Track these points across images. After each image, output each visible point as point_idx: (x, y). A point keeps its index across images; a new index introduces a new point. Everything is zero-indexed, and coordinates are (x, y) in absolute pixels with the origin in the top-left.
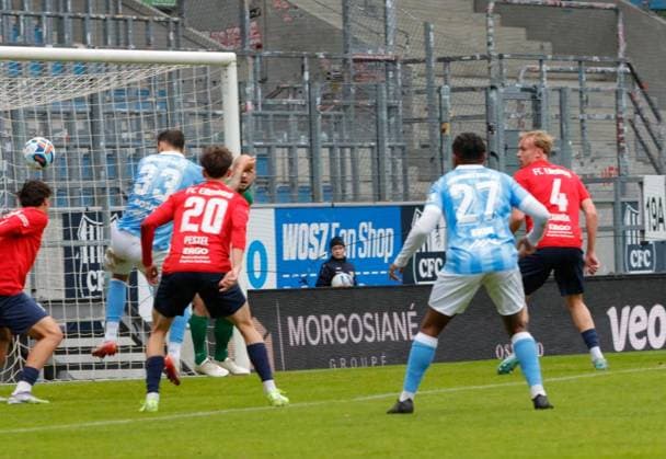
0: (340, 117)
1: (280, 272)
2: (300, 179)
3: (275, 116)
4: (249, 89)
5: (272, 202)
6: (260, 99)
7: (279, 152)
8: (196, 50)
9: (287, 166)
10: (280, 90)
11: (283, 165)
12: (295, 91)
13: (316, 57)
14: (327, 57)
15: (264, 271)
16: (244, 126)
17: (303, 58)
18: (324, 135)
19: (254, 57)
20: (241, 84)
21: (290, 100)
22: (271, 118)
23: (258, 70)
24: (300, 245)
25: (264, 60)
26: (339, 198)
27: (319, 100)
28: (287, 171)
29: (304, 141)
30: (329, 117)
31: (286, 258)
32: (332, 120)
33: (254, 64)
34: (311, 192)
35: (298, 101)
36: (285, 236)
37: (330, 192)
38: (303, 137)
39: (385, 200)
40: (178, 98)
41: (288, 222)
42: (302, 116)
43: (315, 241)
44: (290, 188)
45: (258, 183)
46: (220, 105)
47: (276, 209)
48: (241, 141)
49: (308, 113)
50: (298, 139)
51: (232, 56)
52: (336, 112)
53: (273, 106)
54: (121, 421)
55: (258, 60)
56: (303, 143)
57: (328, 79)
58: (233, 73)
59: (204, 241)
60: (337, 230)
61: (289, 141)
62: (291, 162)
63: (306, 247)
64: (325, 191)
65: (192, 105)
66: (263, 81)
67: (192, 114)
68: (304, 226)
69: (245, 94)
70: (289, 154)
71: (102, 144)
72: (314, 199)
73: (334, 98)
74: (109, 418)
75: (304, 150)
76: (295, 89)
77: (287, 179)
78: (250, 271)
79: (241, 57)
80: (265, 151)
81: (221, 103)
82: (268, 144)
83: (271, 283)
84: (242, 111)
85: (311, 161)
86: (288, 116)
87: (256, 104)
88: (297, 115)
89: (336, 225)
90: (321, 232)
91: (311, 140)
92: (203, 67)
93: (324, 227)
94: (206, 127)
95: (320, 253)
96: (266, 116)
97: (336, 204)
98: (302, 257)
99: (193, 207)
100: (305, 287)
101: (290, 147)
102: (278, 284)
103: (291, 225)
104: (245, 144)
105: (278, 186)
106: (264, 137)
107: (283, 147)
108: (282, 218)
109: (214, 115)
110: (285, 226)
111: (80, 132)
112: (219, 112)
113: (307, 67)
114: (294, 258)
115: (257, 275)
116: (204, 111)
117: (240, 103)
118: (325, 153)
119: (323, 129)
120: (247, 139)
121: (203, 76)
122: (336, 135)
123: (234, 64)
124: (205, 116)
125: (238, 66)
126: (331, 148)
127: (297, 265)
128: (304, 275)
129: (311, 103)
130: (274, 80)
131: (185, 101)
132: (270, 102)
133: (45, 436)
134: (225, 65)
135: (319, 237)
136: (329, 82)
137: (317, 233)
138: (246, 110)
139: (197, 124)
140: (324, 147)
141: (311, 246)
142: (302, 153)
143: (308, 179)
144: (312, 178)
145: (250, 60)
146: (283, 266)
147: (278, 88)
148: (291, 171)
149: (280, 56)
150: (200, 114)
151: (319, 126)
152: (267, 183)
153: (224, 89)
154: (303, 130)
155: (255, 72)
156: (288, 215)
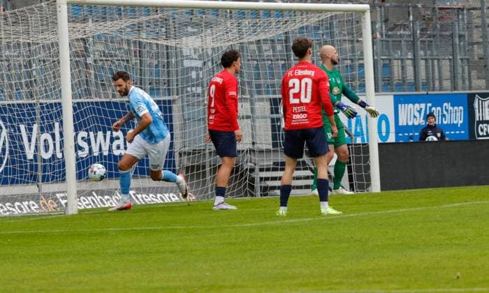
0: (431, 42)
1: (397, 133)
2: (408, 78)
3: (393, 41)
4: (378, 26)
5: (393, 91)
6: (384, 31)
7: (395, 63)
8: (346, 3)
9: (400, 71)
10: (396, 26)
11: (398, 71)
12: (405, 27)
13: (416, 7)
14: (423, 7)
15: (388, 132)
16: (375, 47)
17: (409, 7)
18: (422, 53)
19: (380, 7)
20: (373, 23)
21: (402, 32)
22: (390, 42)
23: (383, 14)
24: (409, 116)
25: (387, 9)
26: (431, 89)
27: (418, 32)
28: (400, 74)
29: (410, 56)
30: (425, 41)
31: (400, 124)
32: (426, 43)
33: (381, 11)
34: (415, 85)
35: (407, 33)
36: (400, 111)
37: (426, 85)
38: (409, 54)
39: (458, 90)
40: (336, 31)
41: (401, 103)
42: (409, 41)
43: (417, 114)
44: (402, 84)
45: (383, 80)
46: (361, 35)
47: (394, 95)
48: (373, 56)
49: (412, 39)
50: (407, 54)
51: (367, 6)
52: (429, 39)
53: (392, 35)
54: (306, 220)
55: (383, 9)
56: (410, 57)
57: (424, 20)
58: (368, 16)
59: (303, 108)
60: (430, 108)
61: (401, 56)
62: (403, 68)
63: (412, 117)
64: (423, 85)
65: (345, 35)
66: (386, 21)
67: (345, 40)
68: (411, 105)
69: (376, 29)
70: (402, 63)
71: (292, 58)
72: (416, 89)
73: (427, 31)
74: (299, 218)
75: (410, 61)
76: (405, 25)
77: (400, 78)
78: (380, 132)
79: (373, 7)
80: (387, 62)
81: (361, 34)
82: (389, 58)
83: (392, 139)
84: (374, 38)
85: (415, 67)
86: (401, 42)
87: (382, 35)
88: (405, 41)
89: (429, 105)
90: (421, 109)
91: (414, 55)
92: (351, 13)
93: (423, 106)
94: (353, 48)
95: (420, 121)
96: (388, 41)
97: (429, 92)
98: (410, 123)
99: (293, 87)
100: (412, 141)
101: (402, 60)
102: (396, 140)
103: (403, 105)
104: (376, 58)
105: (395, 82)
106: (387, 54)
107: (398, 59)
108: (398, 101)
109: (358, 41)
110: (400, 105)
111: (280, 51)
112: (360, 39)
113: (411, 13)
114: (405, 124)
115: (384, 134)
116: (351, 39)
117: (372, 34)
118: (422, 63)
119: (422, 49)
120: (377, 54)
121: (350, 18)
122: (429, 52)
123: (369, 11)
124: (352, 41)
125: (371, 12)
126: (426, 60)
127: (407, 128)
128: (411, 134)
129: (414, 33)
130: (392, 20)
131: (340, 33)
132: (390, 33)
133: (262, 229)
134: (363, 12)
135: (420, 112)
136: (424, 22)
137: (419, 109)
138: (376, 38)
139: (348, 46)
140: (422, 59)
141: (415, 117)
142: (409, 63)
143: (413, 78)
144: (415, 77)
145: (378, 9)
146: (399, 129)
147: (395, 25)
148: (403, 73)
149: (396, 6)
150: (349, 41)
151: (419, 48)
152: (389, 80)
153: (363, 25)
154: (409, 49)
155: (381, 15)
156: (402, 99)
